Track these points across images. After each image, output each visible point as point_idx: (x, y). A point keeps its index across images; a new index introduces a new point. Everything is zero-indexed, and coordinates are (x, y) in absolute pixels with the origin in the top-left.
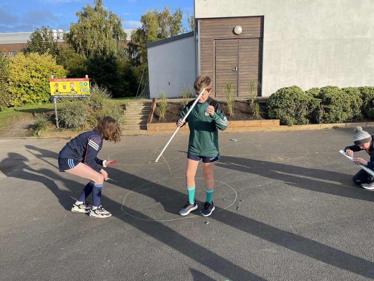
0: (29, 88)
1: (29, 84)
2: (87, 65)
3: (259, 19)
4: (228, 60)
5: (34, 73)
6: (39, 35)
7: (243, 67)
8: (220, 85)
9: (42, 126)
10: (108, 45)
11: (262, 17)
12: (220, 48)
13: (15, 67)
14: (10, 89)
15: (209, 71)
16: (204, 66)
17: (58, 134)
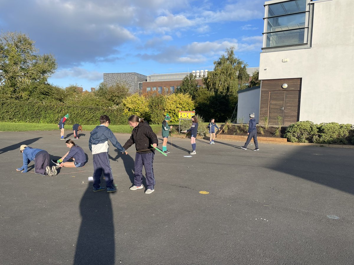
0: (175, 114)
1: (175, 111)
2: (210, 100)
3: (300, 80)
4: (278, 103)
5: (178, 106)
6: (187, 79)
7: (288, 108)
8: (272, 118)
9: (173, 132)
10: (231, 85)
11: (301, 79)
12: (273, 96)
13: (170, 102)
14: (165, 114)
15: (265, 109)
16: (262, 106)
17: (178, 136)
